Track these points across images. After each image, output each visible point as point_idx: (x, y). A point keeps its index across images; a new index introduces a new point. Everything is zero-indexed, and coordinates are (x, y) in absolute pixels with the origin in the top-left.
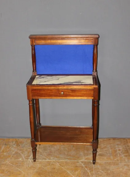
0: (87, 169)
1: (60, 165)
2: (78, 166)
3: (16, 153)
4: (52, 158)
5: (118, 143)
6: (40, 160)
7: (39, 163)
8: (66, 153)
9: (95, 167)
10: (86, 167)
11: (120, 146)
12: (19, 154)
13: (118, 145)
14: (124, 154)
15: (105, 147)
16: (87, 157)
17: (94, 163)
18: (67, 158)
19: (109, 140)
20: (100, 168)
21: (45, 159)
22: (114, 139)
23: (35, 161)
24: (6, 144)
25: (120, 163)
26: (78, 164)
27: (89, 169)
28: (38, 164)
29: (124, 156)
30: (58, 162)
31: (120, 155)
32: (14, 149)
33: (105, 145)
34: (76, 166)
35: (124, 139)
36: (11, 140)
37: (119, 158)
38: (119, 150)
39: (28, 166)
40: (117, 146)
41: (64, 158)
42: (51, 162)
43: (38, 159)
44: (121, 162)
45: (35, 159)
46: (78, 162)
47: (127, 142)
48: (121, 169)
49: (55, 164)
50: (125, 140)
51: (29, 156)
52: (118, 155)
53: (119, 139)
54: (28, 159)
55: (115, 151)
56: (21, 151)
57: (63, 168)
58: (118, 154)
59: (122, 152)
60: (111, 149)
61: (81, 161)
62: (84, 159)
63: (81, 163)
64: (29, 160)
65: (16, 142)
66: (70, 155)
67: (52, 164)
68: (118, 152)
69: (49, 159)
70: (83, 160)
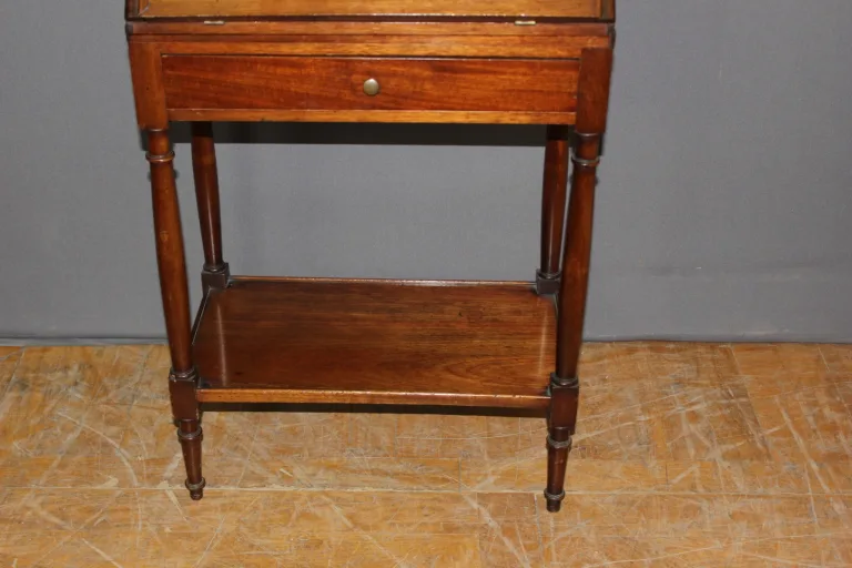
0: (517, 545)
1: (350, 517)
2: (457, 522)
3: (87, 440)
4: (299, 472)
5: (681, 369)
6: (232, 488)
7: (224, 508)
8: (385, 440)
9: (561, 535)
10: (508, 532)
11: (696, 395)
12: (105, 445)
13: (680, 382)
14: (722, 442)
15: (612, 399)
16: (506, 465)
17: (553, 506)
18: (395, 475)
19: (631, 351)
20: (592, 538)
21: (262, 481)
22: (657, 344)
23: (196, 494)
24: (23, 385)
25: (705, 505)
26: (459, 509)
27: (529, 548)
28: (219, 516)
29: (725, 456)
30: (339, 501)
31: (699, 447)
32: (72, 414)
33: (609, 387)
34: (450, 529)
35: (712, 344)
36: (56, 353)
37: (695, 468)
38: (694, 417)
39: (160, 529)
40: (675, 393)
41: (373, 472)
42: (295, 496)
43: (216, 483)
44: (709, 499)
45: (195, 482)
46: (457, 499)
47: (733, 369)
48: (718, 545)
49: (318, 512)
50: (719, 355)
51: (163, 461)
52: (692, 452)
53: (684, 344)
54: (154, 479)
55: (671, 424)
56: (114, 430)
57: (367, 536)
58: (689, 442)
59: (708, 434)
60: (646, 410)
61: (477, 489)
62: (491, 479)
63: (475, 505)
64: (163, 485)
65: (87, 365)
66: (409, 454)
67: (304, 515)
68: (687, 428)
69: (287, 480)
70: (489, 484)
